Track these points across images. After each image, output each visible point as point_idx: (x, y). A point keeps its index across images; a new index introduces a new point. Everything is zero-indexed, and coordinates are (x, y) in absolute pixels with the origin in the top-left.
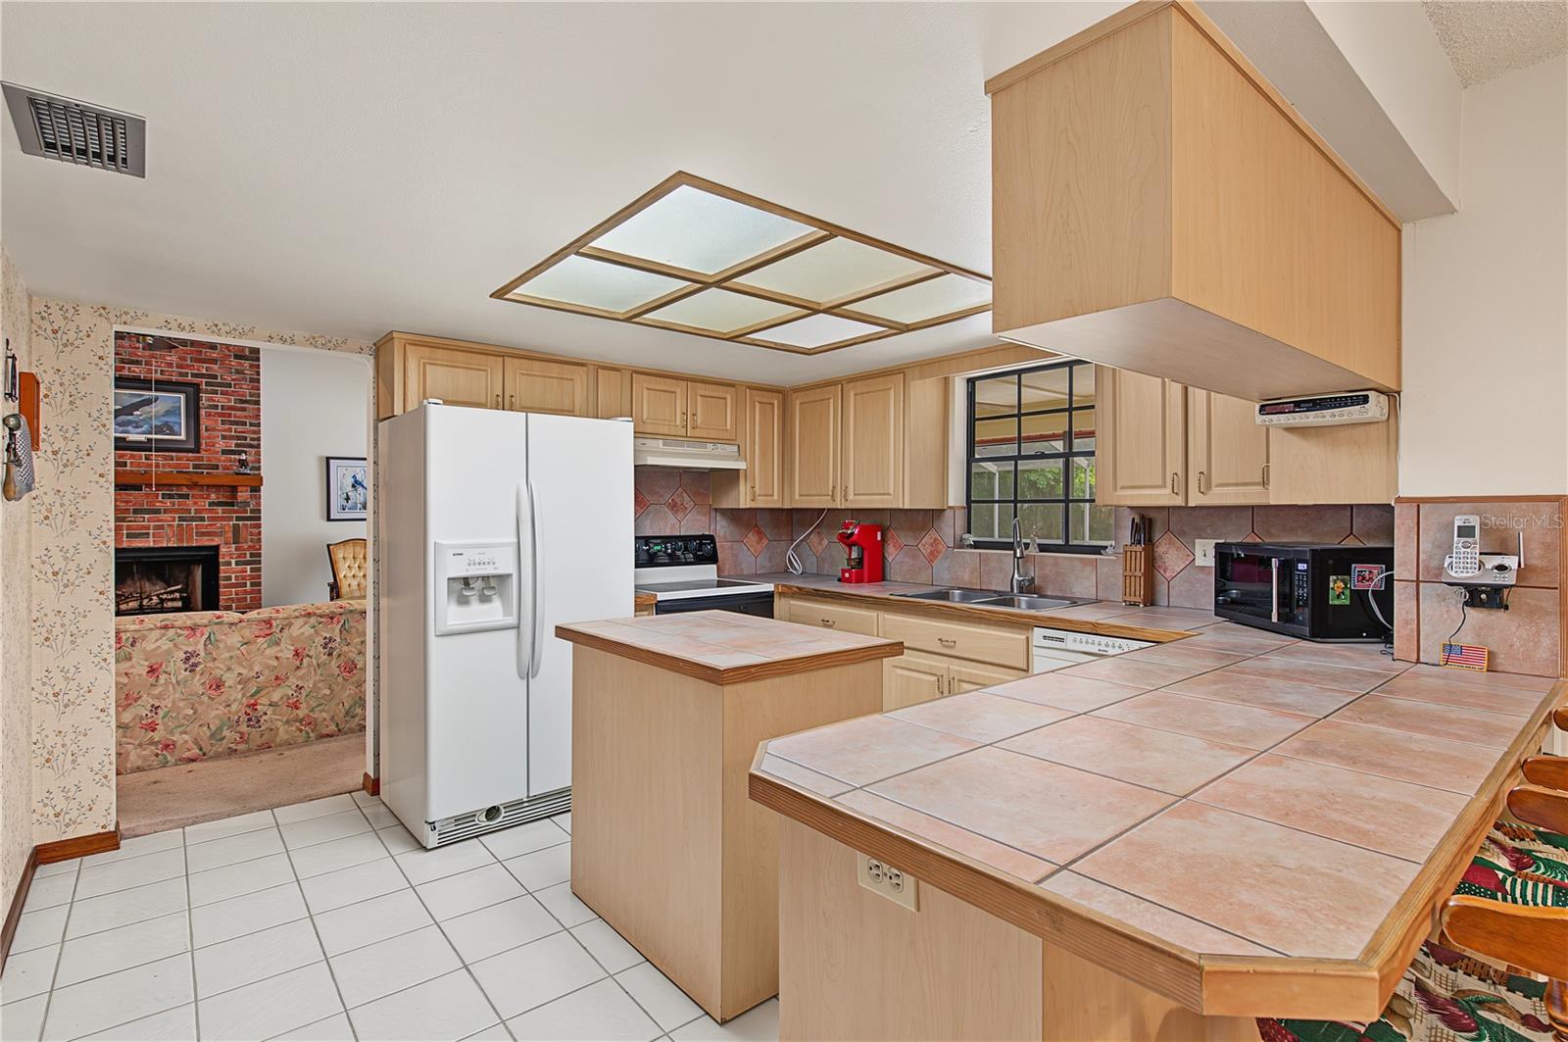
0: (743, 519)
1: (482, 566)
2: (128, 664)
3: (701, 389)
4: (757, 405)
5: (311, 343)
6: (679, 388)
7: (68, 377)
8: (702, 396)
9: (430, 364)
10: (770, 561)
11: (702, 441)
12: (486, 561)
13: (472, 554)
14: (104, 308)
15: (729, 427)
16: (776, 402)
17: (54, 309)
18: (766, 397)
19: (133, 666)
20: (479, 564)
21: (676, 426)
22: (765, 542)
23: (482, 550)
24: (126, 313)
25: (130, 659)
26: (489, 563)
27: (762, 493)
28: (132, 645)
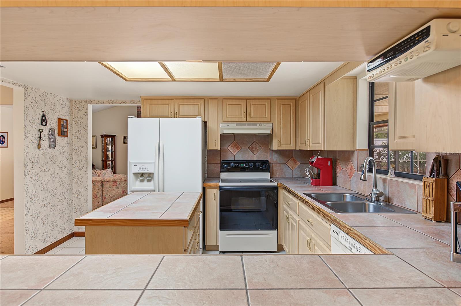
0: (285, 154)
1: (143, 170)
2: (118, 190)
3: (253, 102)
4: (281, 105)
5: (131, 103)
6: (243, 103)
7: (80, 118)
8: (253, 105)
9: (151, 105)
10: (300, 172)
11: (254, 123)
12: (145, 168)
13: (139, 166)
14: (86, 100)
15: (267, 116)
16: (292, 104)
17: (77, 102)
18: (287, 102)
19: (119, 190)
20: (142, 169)
21: (242, 117)
22: (298, 164)
23: (143, 164)
24: (90, 101)
25: (119, 188)
26: (146, 169)
27: (284, 143)
28: (119, 185)
